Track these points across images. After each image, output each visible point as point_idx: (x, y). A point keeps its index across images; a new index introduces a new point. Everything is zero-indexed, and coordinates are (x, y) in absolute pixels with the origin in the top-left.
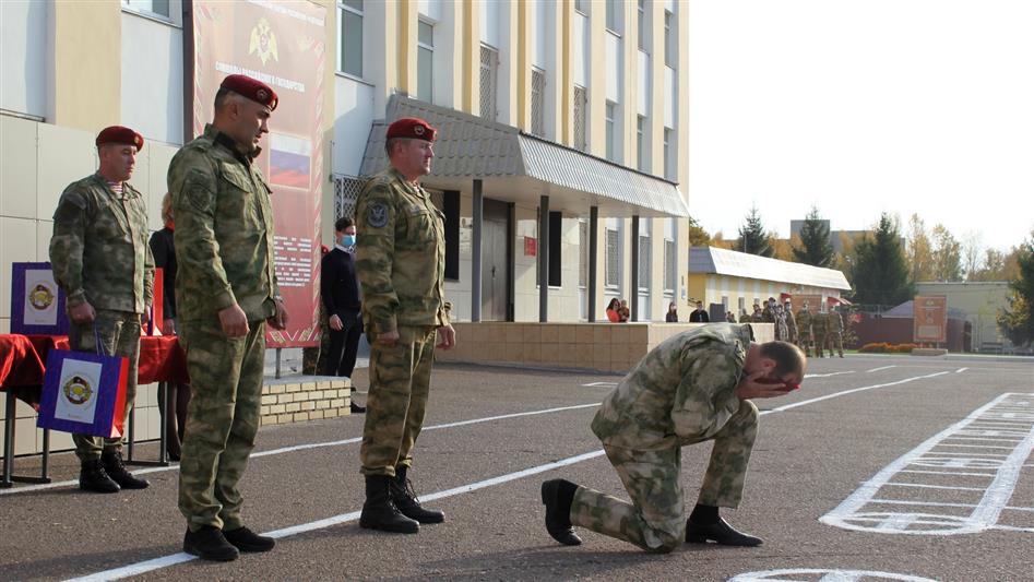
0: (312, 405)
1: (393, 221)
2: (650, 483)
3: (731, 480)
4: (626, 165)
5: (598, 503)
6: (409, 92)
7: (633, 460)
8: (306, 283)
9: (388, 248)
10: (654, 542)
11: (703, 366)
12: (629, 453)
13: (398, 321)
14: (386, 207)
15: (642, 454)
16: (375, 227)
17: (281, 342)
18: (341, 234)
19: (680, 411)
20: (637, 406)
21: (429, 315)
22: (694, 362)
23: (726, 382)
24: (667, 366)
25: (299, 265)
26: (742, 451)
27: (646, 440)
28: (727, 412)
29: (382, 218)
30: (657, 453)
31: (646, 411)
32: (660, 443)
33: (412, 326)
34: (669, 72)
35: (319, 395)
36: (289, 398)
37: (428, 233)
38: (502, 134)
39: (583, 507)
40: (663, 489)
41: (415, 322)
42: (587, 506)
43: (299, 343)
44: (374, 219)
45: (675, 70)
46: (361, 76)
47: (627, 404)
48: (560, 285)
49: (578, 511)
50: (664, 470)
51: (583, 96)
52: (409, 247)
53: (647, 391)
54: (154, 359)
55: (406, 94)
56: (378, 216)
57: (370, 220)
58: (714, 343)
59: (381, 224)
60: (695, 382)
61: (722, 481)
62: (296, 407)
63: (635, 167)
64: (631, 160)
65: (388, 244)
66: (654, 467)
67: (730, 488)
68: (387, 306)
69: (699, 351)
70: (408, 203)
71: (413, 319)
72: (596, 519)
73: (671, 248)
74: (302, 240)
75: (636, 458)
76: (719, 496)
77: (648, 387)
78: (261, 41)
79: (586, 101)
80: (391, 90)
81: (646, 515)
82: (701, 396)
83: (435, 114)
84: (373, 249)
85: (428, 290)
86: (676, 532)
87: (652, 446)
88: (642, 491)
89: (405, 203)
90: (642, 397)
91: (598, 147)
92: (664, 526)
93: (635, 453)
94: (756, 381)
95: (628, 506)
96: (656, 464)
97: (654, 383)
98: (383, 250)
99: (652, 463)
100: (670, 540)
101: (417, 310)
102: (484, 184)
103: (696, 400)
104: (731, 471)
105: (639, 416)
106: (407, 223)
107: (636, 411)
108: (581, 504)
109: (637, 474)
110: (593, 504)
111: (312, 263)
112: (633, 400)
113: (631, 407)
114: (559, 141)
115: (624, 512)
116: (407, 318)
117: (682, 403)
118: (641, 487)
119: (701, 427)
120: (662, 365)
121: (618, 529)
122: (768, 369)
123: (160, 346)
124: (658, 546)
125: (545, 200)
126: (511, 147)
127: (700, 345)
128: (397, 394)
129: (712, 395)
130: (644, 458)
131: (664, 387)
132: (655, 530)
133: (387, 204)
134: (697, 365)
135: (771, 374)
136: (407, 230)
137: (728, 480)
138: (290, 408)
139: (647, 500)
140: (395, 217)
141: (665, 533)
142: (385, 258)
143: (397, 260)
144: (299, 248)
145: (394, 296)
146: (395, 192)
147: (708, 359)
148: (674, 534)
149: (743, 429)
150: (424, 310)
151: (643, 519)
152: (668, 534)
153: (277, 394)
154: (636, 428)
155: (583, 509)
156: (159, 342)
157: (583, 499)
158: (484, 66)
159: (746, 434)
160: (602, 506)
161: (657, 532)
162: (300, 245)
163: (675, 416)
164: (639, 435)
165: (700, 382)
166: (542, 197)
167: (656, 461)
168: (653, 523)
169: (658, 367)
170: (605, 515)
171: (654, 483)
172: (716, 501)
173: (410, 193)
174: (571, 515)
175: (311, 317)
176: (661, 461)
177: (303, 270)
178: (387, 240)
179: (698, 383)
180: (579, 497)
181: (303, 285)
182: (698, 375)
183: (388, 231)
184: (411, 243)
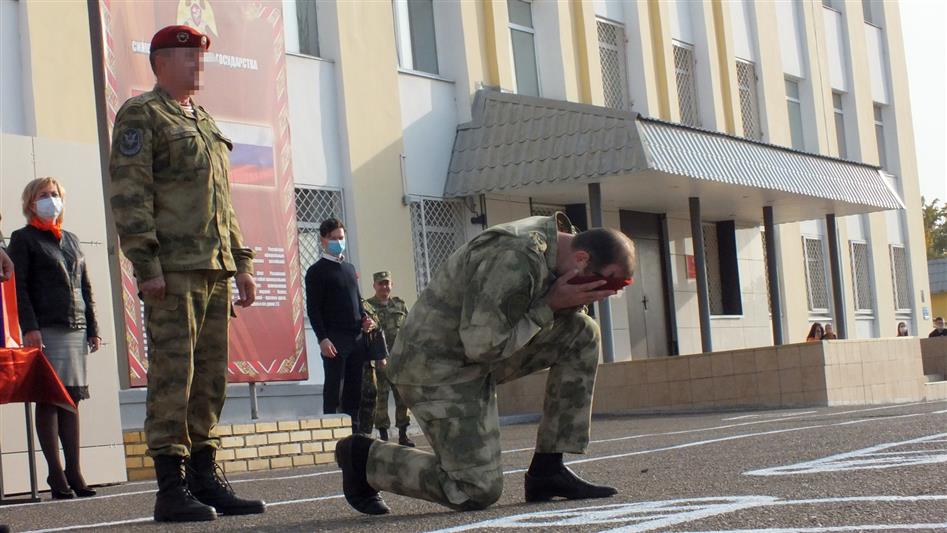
0: (296, 449)
1: (148, 146)
2: (445, 424)
3: (571, 418)
4: (823, 152)
5: (394, 459)
6: (502, 86)
7: (424, 400)
8: (281, 301)
9: (146, 180)
10: (458, 497)
11: (489, 269)
12: (419, 391)
13: (163, 266)
14: (141, 131)
15: (433, 390)
16: (128, 156)
17: (252, 374)
18: (326, 240)
19: (466, 328)
20: (425, 331)
21: (203, 257)
22: (478, 265)
23: (518, 284)
24: (452, 275)
25: (268, 280)
26: (581, 380)
27: (436, 372)
28: (532, 324)
29: (135, 144)
30: (453, 387)
31: (435, 337)
32: (457, 375)
33: (184, 272)
34: (871, 32)
35: (305, 436)
36: (262, 439)
37: (196, 160)
38: (616, 120)
39: (379, 464)
40: (462, 431)
41: (184, 266)
42: (383, 462)
43: (279, 375)
44: (127, 147)
45: (881, 29)
46: (438, 73)
47: (413, 331)
48: (740, 313)
49: (375, 470)
50: (462, 407)
51: (750, 73)
52: (173, 177)
53: (435, 311)
54: (8, 375)
55: (497, 89)
56: (131, 142)
57: (122, 149)
58: (502, 239)
59: (133, 152)
60: (482, 288)
61: (560, 420)
62: (274, 451)
63: (835, 154)
64: (828, 146)
65: (143, 174)
66: (449, 405)
67: (570, 428)
68: (143, 248)
69: (484, 251)
70: (170, 125)
71: (182, 263)
72: (392, 477)
73: (901, 256)
74: (270, 249)
75: (427, 396)
76: (558, 440)
77: (435, 307)
78: (192, 13)
79: (756, 79)
80: (477, 85)
81: (446, 465)
82: (488, 306)
83: (532, 108)
84: (126, 182)
85: (202, 226)
86: (484, 482)
87: (445, 379)
88: (437, 436)
89: (165, 124)
90: (430, 318)
91: (779, 131)
92: (468, 475)
93: (426, 389)
94: (570, 282)
95: (428, 457)
96: (453, 401)
97: (441, 301)
98: (139, 183)
99: (448, 400)
100: (477, 492)
101: (188, 253)
102: (603, 188)
103: (484, 310)
104: (571, 407)
105: (428, 343)
106: (168, 149)
107: (423, 338)
108: (376, 461)
109: (428, 414)
110: (388, 459)
111: (288, 277)
112: (418, 324)
113: (417, 334)
114: (721, 128)
115: (422, 464)
116: (174, 261)
117: (469, 318)
118: (436, 430)
119: (491, 344)
120: (448, 276)
121: (417, 486)
122: (582, 264)
123: (14, 359)
124: (462, 500)
125: (694, 203)
126: (629, 137)
127: (485, 244)
128: (174, 355)
129: (500, 301)
130: (436, 395)
131: (453, 303)
132: (457, 481)
133: (142, 128)
134: (482, 267)
135: (586, 270)
136: (169, 157)
137: (566, 419)
138: (264, 451)
139: (443, 445)
140: (151, 141)
141: (468, 484)
142: (141, 190)
143: (160, 195)
144: (267, 259)
145: (152, 236)
146: (152, 112)
147: (495, 258)
148: (481, 484)
149: (577, 351)
150: (198, 252)
151: (443, 470)
152: (474, 486)
153: (244, 436)
154: (421, 358)
155: (380, 467)
156: (13, 355)
157: (378, 454)
158: (604, 45)
159: (582, 357)
160: (399, 460)
161: (460, 485)
162: (267, 255)
163: (464, 336)
164: (427, 367)
165: (487, 289)
166: (690, 199)
167: (452, 397)
168: (454, 474)
169: (445, 280)
170: (402, 472)
171: (450, 424)
172: (554, 447)
173: (173, 113)
174: (368, 476)
175: (294, 343)
176: (458, 396)
177: (276, 286)
178: (143, 170)
179: (485, 290)
180: (373, 453)
181: (278, 304)
182: (484, 280)
183: (144, 160)
184: (177, 172)
